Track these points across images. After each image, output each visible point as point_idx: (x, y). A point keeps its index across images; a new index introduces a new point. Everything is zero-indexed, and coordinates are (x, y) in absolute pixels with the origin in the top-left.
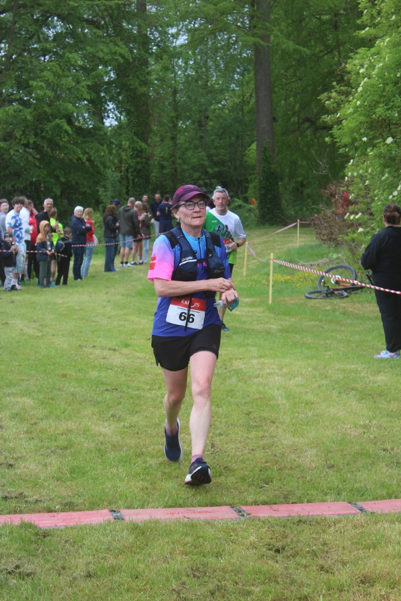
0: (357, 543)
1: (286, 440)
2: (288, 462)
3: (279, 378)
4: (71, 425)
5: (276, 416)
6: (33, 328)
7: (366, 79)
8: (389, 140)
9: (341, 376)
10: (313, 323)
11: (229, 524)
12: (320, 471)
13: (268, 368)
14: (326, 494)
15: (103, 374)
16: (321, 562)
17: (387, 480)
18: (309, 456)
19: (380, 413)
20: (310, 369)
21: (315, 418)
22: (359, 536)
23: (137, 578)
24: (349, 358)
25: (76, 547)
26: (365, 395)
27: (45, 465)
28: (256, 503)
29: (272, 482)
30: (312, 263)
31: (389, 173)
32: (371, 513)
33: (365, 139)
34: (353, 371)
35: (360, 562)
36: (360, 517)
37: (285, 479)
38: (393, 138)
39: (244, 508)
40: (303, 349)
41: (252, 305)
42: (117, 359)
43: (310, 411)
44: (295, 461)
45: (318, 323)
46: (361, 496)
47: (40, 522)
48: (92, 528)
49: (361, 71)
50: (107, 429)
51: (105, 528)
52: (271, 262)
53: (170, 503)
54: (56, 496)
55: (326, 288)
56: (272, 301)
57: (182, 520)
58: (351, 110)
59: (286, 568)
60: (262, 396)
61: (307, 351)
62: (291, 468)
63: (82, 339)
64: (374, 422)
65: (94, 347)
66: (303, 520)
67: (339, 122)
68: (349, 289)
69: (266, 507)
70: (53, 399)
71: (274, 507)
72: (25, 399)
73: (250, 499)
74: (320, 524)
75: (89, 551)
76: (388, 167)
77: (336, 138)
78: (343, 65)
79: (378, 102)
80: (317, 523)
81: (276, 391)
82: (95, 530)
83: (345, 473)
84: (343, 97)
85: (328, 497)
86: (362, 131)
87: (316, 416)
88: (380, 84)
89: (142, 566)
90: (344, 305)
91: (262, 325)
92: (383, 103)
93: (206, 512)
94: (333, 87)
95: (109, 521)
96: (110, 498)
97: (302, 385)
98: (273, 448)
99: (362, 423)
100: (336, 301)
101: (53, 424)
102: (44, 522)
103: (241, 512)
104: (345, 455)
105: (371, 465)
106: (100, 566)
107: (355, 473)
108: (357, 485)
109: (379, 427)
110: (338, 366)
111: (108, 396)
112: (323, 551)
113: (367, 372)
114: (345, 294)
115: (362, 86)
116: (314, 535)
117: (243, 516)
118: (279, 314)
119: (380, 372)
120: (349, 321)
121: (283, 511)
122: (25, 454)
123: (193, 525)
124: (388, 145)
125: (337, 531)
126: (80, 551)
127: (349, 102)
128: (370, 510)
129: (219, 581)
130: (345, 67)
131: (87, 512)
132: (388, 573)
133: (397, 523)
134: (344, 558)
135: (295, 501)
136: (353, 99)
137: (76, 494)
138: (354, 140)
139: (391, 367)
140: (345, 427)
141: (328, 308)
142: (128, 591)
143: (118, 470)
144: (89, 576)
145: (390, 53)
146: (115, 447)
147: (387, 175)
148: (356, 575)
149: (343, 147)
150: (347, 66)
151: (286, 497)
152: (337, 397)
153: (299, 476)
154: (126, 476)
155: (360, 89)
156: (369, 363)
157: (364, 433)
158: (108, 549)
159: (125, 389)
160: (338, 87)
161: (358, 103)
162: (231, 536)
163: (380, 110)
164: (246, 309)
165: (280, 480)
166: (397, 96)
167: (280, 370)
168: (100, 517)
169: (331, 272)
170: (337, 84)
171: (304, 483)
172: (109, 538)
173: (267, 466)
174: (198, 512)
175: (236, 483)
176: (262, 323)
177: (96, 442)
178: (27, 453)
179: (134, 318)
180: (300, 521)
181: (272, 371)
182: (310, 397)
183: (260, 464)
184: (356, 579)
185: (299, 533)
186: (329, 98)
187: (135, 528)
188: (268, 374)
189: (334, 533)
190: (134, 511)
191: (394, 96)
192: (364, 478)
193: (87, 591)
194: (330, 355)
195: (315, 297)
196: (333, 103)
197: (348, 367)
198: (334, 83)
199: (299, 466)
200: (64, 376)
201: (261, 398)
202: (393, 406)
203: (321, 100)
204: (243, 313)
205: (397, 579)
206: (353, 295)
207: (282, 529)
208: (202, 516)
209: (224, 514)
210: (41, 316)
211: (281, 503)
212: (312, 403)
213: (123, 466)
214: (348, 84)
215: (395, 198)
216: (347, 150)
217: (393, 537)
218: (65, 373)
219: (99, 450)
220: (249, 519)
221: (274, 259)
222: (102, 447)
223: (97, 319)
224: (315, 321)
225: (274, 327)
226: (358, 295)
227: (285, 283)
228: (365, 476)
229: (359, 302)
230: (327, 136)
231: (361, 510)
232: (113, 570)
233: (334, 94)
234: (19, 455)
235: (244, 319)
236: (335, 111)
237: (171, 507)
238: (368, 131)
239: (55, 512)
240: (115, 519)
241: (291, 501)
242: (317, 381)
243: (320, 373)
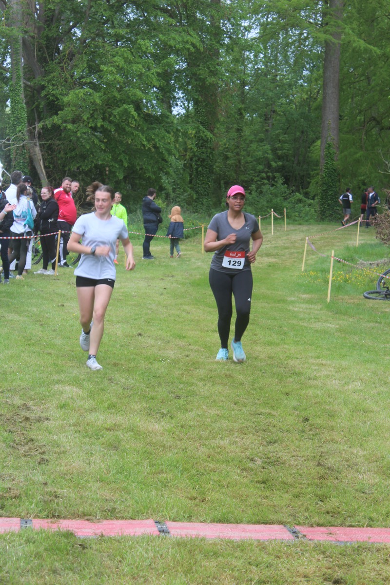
3: (337, 382)
4: (119, 419)
10: (372, 324)
13: (325, 369)
25: (115, 562)
27: (89, 464)
28: (310, 524)
30: (372, 263)
39: (298, 528)
40: (362, 352)
41: (309, 302)
45: (377, 325)
47: (79, 530)
48: (134, 540)
51: (148, 542)
52: (332, 259)
53: (219, 517)
55: (386, 289)
56: (330, 300)
60: (319, 400)
61: (365, 354)
66: (363, 547)
69: (322, 529)
70: (102, 390)
71: (332, 529)
72: (75, 389)
75: (130, 569)
82: (137, 542)
91: (320, 324)
95: (153, 534)
97: (360, 391)
101: (101, 417)
102: (83, 530)
103: (295, 532)
111: (159, 390)
117: (297, 537)
118: (337, 313)
122: (69, 448)
131: (131, 521)
135: (353, 524)
137: (120, 499)
141: (387, 310)
158: (149, 566)
164: (304, 306)
168: (146, 527)
174: (250, 531)
176: (319, 321)
178: (72, 448)
179: (190, 308)
180: (358, 547)
181: (330, 373)
182: (369, 404)
187: (180, 544)
188: (325, 376)
190: (181, 524)
195: (374, 297)
200: (115, 365)
204: (301, 310)
208: (254, 535)
209: (277, 534)
211: (339, 525)
212: (371, 411)
218: (117, 362)
220: (304, 542)
221: (335, 256)
224: (374, 322)
225: (332, 326)
234: (63, 449)
235: (302, 316)
237: (220, 521)
240: (160, 531)
241: (347, 524)
242: (376, 387)
243: (379, 379)
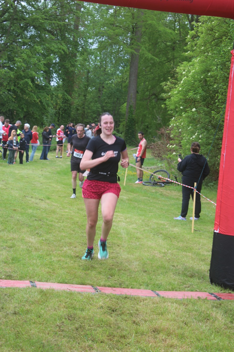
0: (153, 312)
1: (124, 255)
2: (123, 267)
3: (125, 224)
4: (15, 236)
5: (121, 242)
6: (2, 184)
7: (185, 77)
8: (194, 110)
9: (156, 226)
10: (145, 198)
11: (90, 295)
12: (140, 273)
13: (120, 218)
14: (141, 285)
15: (35, 212)
16: (134, 319)
17: (172, 281)
18: (135, 265)
19: (173, 247)
20: (140, 221)
21: (140, 246)
22: (155, 308)
23: (39, 317)
24: (161, 218)
25: (10, 298)
26: (167, 237)
28: (105, 286)
29: (114, 276)
30: (148, 167)
31: (192, 126)
32: (163, 297)
33: (181, 108)
34: (162, 224)
35: (154, 321)
36: (157, 299)
37: (121, 275)
38: (196, 109)
39: (98, 288)
40: (138, 210)
42: (43, 205)
43: (138, 242)
44: (127, 266)
45: (147, 198)
46: (158, 288)
48: (19, 289)
49: (184, 73)
50: (33, 240)
51: (26, 290)
53: (61, 281)
54: (3, 271)
55: (154, 181)
56: (126, 184)
57: (66, 290)
58: (176, 92)
59: (116, 320)
60: (114, 232)
61: (140, 212)
62: (125, 270)
63: (26, 192)
64: (170, 251)
65: (32, 197)
66: (128, 297)
67: (169, 98)
68: (165, 182)
69: (110, 288)
70: (7, 222)
71: (114, 289)
73: (102, 283)
74: (136, 300)
75: (17, 301)
76: (192, 123)
77: (167, 106)
78: (175, 69)
79: (190, 90)
80: (135, 299)
81: (122, 230)
82: (21, 290)
83: (152, 275)
84: (173, 85)
85: (142, 286)
86: (181, 103)
87: (140, 245)
88: (192, 81)
89: (43, 311)
90: (161, 190)
92: (193, 90)
93: (79, 288)
94: (168, 80)
95: (29, 287)
96: (31, 275)
97: (136, 229)
98: (117, 259)
99: (163, 251)
100: (158, 188)
101: (6, 234)
103: (96, 289)
104: (153, 266)
105: (165, 273)
106: (21, 309)
107: (157, 276)
108: (157, 282)
109: (172, 254)
110: (155, 221)
111: (36, 223)
112: (136, 314)
113: (169, 226)
114: (163, 185)
115: (183, 81)
116: (132, 305)
117: (98, 291)
118: (128, 191)
119: (176, 226)
120: (163, 199)
121: (118, 291)
123: (71, 294)
124: (193, 112)
125: (144, 304)
126: (12, 301)
127: (176, 88)
128: (162, 295)
129: (81, 323)
130: (176, 70)
131: (18, 281)
132: (167, 328)
133: (175, 303)
134: (146, 318)
135: (125, 287)
136: (178, 87)
137: (13, 271)
138: (176, 107)
139: (182, 225)
140: (155, 252)
141: (153, 191)
142: (34, 323)
143: (36, 261)
144: (15, 313)
145: (199, 66)
146: (36, 250)
147: (190, 127)
148: (151, 327)
149: (170, 110)
150: (177, 69)
151: (120, 284)
152: (153, 237)
153: (128, 274)
154: (40, 265)
155: (182, 82)
156: (171, 221)
157: (164, 256)
158: (26, 301)
159: (45, 220)
160: (171, 80)
161: (180, 89)
162: (90, 301)
163: (191, 94)
165: (119, 275)
166: (200, 88)
167: (125, 220)
168: (25, 284)
169: (157, 173)
170: (171, 78)
171: (130, 278)
172: (28, 295)
173: (113, 268)
174: (75, 287)
175: (96, 274)
177: (27, 246)
179: (54, 185)
180: (126, 297)
181: (121, 220)
182: (139, 235)
183: (109, 266)
184: (151, 330)
185: (125, 303)
186: (166, 85)
187: (42, 292)
188: (119, 221)
189: (143, 305)
190: (42, 283)
191: (199, 88)
192: (161, 279)
193: (13, 321)
194: (152, 215)
195: (147, 185)
196: (168, 88)
197: (160, 222)
198: (169, 78)
199: (129, 270)
200: (15, 210)
201: (114, 233)
202: (180, 244)
203: (161, 85)
205: (171, 331)
206: (166, 186)
207: (117, 300)
208: (76, 289)
209: (88, 290)
210: (6, 179)
211: (118, 287)
212: (140, 238)
213: (39, 260)
214: (176, 79)
215: (193, 139)
216: (172, 112)
217: (172, 310)
218: (15, 209)
219: (28, 250)
220: (100, 293)
222: (30, 249)
223: (35, 183)
224: (146, 197)
226: (169, 186)
227: (133, 176)
228: (162, 278)
229: (169, 190)
230: (163, 104)
231: (158, 295)
232: (28, 312)
233: (168, 83)
236: (169, 92)
237: (61, 283)
238: (183, 104)
239: (2, 279)
240: (32, 286)
241: (123, 287)
242: (143, 227)
243: (145, 223)
